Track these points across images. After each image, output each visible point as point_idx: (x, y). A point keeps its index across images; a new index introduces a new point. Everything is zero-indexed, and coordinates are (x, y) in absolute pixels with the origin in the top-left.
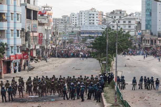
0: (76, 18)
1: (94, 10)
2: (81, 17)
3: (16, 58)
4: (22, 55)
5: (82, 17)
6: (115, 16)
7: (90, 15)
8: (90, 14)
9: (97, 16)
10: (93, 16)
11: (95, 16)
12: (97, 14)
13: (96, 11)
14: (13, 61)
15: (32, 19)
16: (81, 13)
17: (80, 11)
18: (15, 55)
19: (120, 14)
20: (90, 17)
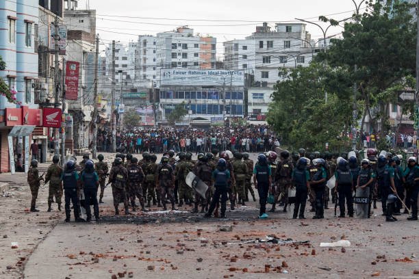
0: (125, 58)
1: (186, 33)
2: (142, 56)
3: (23, 121)
4: (39, 112)
5: (147, 57)
6: (270, 40)
7: (173, 48)
8: (173, 44)
9: (197, 50)
10: (185, 51)
11: (191, 50)
12: (196, 46)
13: (194, 35)
14: (14, 131)
15: (49, 8)
16: (145, 43)
17: (140, 36)
18: (20, 109)
19: (287, 35)
20: (174, 55)
